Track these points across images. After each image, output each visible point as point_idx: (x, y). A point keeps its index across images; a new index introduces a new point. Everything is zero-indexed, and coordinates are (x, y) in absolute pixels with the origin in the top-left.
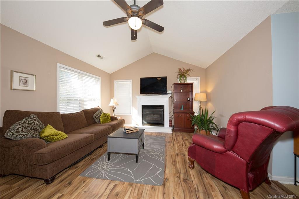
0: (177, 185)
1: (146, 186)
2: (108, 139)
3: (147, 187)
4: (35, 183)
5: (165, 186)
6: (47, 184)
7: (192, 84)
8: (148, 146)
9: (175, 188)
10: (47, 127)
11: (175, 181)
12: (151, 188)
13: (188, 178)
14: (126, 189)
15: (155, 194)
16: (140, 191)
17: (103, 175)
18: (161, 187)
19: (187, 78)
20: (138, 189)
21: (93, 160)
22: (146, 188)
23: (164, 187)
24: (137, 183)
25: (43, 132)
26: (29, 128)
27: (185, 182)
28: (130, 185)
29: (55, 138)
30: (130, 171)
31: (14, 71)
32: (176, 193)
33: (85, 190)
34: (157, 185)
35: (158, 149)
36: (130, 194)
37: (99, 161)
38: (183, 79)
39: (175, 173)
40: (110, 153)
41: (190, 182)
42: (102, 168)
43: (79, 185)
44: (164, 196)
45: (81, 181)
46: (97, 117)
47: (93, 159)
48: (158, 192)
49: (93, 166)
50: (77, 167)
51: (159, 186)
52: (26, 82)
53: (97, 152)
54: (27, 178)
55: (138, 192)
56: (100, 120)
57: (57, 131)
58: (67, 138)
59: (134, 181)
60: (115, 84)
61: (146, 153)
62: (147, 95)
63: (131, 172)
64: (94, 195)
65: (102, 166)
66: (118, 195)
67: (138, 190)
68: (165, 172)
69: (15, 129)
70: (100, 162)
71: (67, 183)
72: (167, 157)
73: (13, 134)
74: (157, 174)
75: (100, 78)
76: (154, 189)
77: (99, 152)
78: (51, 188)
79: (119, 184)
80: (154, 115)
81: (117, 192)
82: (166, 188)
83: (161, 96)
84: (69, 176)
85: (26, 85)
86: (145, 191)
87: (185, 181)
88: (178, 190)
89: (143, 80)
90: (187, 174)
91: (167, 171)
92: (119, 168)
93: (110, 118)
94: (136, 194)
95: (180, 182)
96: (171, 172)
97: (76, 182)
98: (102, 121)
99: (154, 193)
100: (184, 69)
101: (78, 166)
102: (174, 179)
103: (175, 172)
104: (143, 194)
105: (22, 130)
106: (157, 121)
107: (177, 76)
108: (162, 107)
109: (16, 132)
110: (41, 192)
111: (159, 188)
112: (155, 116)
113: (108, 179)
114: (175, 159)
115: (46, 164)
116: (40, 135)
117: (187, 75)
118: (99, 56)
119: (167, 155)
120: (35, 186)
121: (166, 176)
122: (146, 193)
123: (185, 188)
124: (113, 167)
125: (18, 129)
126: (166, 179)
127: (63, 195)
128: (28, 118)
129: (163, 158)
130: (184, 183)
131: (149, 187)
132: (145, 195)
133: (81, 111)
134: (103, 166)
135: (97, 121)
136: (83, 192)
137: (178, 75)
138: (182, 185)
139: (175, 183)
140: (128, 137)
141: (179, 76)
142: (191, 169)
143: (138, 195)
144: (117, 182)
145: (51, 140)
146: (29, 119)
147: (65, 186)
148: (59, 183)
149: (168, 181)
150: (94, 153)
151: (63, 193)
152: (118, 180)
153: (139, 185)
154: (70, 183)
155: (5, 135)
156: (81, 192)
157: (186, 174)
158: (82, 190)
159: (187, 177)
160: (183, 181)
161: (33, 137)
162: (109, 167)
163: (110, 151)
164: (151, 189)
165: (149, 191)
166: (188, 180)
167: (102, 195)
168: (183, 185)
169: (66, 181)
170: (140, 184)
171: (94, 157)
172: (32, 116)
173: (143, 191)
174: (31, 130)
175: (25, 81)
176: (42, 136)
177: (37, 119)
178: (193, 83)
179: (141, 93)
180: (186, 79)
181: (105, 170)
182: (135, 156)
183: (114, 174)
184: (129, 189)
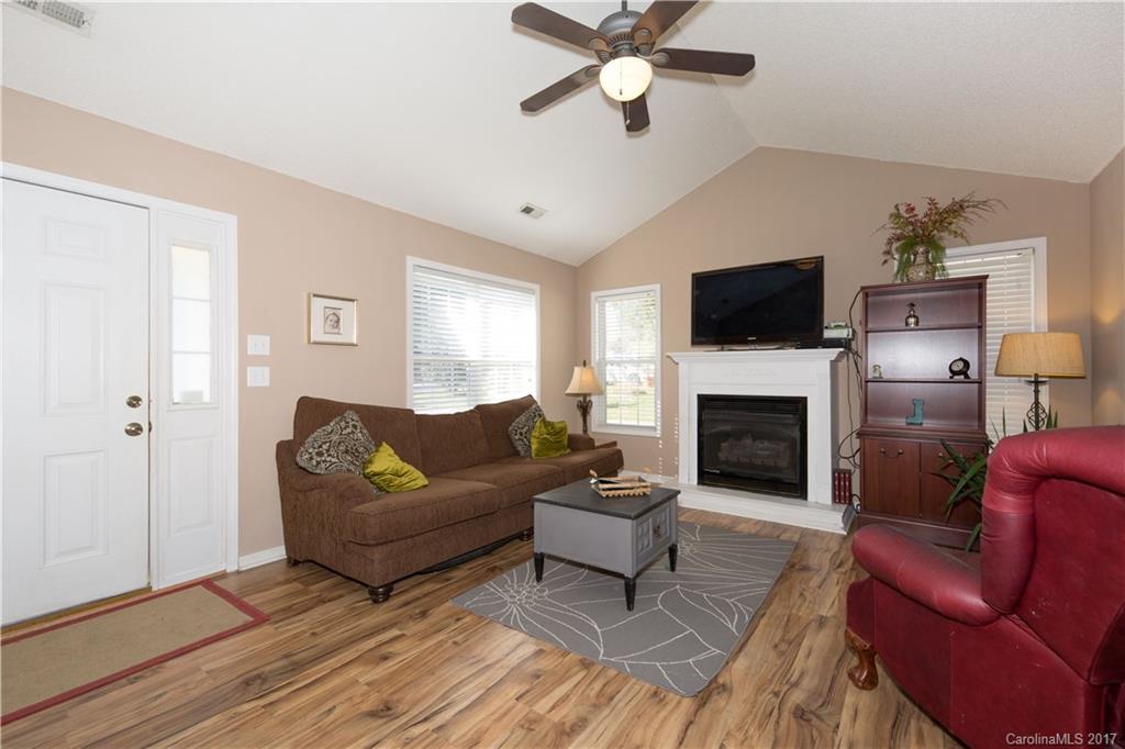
0: (759, 716)
1: (635, 684)
2: (537, 505)
3: (637, 687)
4: (349, 593)
5: (705, 703)
6: (375, 601)
7: (978, 284)
8: (698, 567)
9: (744, 719)
10: (381, 449)
11: (755, 701)
12: (652, 691)
13: (824, 712)
14: (567, 672)
15: (658, 712)
16: (610, 690)
17: (510, 615)
18: (687, 702)
19: (949, 252)
20: (605, 681)
21: (492, 570)
22: (632, 687)
23: (702, 704)
24: (606, 666)
25: (371, 462)
26: (342, 448)
27: (801, 717)
28: (584, 664)
29: (396, 482)
30: (596, 627)
31: (315, 295)
32: (741, 736)
33: (459, 639)
34: (677, 693)
35: (734, 585)
36: (575, 686)
37: (511, 577)
38: (920, 259)
39: (771, 681)
40: (542, 555)
41: (823, 726)
42: (512, 597)
43: (444, 622)
44: (687, 729)
45: (451, 616)
46: (521, 434)
47: (495, 567)
48: (672, 711)
49: (491, 586)
50: (448, 580)
51: (683, 697)
52: (338, 321)
53: (509, 551)
54: (336, 579)
55: (602, 689)
56: (530, 447)
57: (401, 464)
58: (425, 486)
59: (601, 656)
60: (592, 306)
61: (678, 587)
62: (722, 350)
63: (599, 631)
64: (474, 657)
65: (516, 592)
66: (538, 677)
67: (604, 686)
68: (727, 663)
69: (316, 446)
70: (512, 582)
71: (418, 611)
72: (763, 622)
73: (311, 458)
74: (690, 661)
75: (537, 287)
76: (661, 701)
77: (517, 552)
78: (382, 614)
79: (552, 652)
80: (754, 440)
81: (539, 670)
82: (706, 712)
83: (791, 352)
84: (425, 595)
85: (336, 330)
86: (626, 695)
87: (800, 714)
88: (751, 732)
89: (704, 284)
90: (828, 696)
91: (740, 664)
92: (565, 609)
93: (566, 442)
94: (593, 693)
95: (776, 712)
96: (753, 671)
97: (438, 614)
98: (538, 450)
99: (656, 709)
100: (932, 202)
101: (453, 578)
102: (756, 696)
103: (769, 677)
104: (615, 700)
105: (328, 451)
106: (769, 469)
107: (884, 248)
108: (797, 406)
109: (317, 454)
110: (359, 616)
111: (679, 702)
112: (761, 446)
113: (521, 631)
114: (797, 636)
115: (372, 542)
116: (364, 469)
117: (945, 234)
118: (527, 210)
119: (768, 614)
120: (348, 600)
121: (728, 677)
122: (627, 699)
123: (788, 735)
124: (545, 603)
125: (321, 447)
126: (723, 685)
127: (403, 635)
128: (341, 421)
129: (742, 616)
130: (792, 719)
131: (645, 688)
132: (621, 704)
133: (472, 408)
134: (518, 592)
135: (520, 448)
136: (450, 643)
137: (890, 242)
138: (777, 722)
139: (753, 707)
140: (601, 509)
141: (896, 245)
142: (857, 686)
143: (598, 695)
144: (547, 647)
145: (389, 486)
146: (343, 424)
147: (411, 617)
148: (400, 607)
149: (725, 695)
150: (501, 551)
151: (405, 632)
152: (551, 640)
153: (612, 673)
154: (424, 614)
155: (298, 459)
156: (446, 642)
157: (820, 695)
158: (451, 638)
159: (822, 706)
160: (794, 713)
161: (349, 470)
162: (535, 600)
163: (543, 550)
164: (648, 695)
165: (639, 697)
166: (818, 717)
167: (497, 662)
168: (783, 724)
169: (416, 608)
170: (615, 673)
171: (497, 564)
172: (350, 415)
173: (618, 693)
174: (346, 452)
175: (336, 319)
176: (367, 471)
177: (359, 424)
178: (987, 277)
179: (694, 343)
180: (938, 259)
181: (520, 605)
182: (623, 582)
183: (544, 622)
184: (576, 673)
